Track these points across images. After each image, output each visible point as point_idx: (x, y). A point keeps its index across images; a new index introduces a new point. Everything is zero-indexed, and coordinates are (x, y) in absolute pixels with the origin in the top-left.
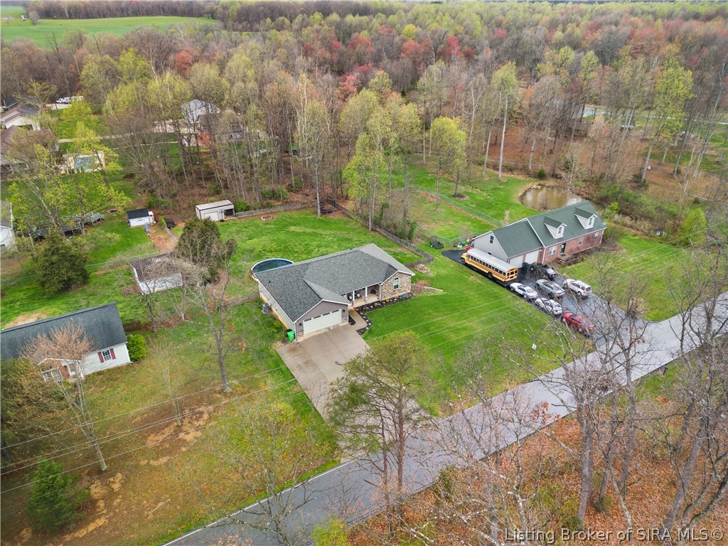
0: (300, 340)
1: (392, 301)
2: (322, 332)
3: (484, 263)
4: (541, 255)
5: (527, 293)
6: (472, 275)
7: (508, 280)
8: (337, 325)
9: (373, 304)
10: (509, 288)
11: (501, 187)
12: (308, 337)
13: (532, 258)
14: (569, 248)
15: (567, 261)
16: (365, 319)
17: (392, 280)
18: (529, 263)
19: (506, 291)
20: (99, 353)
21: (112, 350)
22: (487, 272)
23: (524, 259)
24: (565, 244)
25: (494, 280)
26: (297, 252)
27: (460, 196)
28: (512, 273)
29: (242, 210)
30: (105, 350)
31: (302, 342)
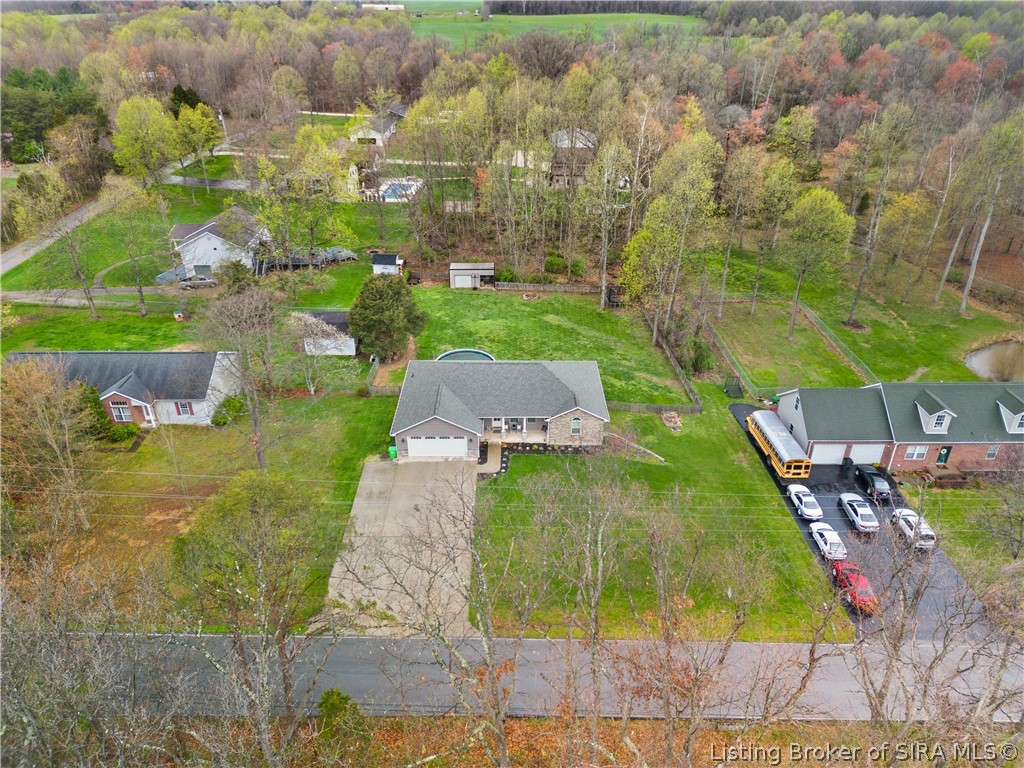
0: (402, 461)
1: (564, 450)
2: (435, 460)
3: (766, 439)
4: (887, 455)
5: (803, 507)
6: (745, 451)
7: (787, 476)
8: (461, 457)
9: (531, 445)
10: (784, 490)
11: (953, 326)
12: (412, 460)
13: (866, 455)
14: (959, 458)
15: (940, 478)
16: (503, 462)
17: (568, 419)
18: (855, 463)
19: (777, 494)
20: (176, 404)
21: (190, 404)
22: (767, 454)
23: (848, 451)
24: (949, 449)
25: (772, 470)
26: (523, 350)
27: (856, 325)
28: (799, 467)
29: (505, 280)
30: (184, 401)
31: (401, 465)
